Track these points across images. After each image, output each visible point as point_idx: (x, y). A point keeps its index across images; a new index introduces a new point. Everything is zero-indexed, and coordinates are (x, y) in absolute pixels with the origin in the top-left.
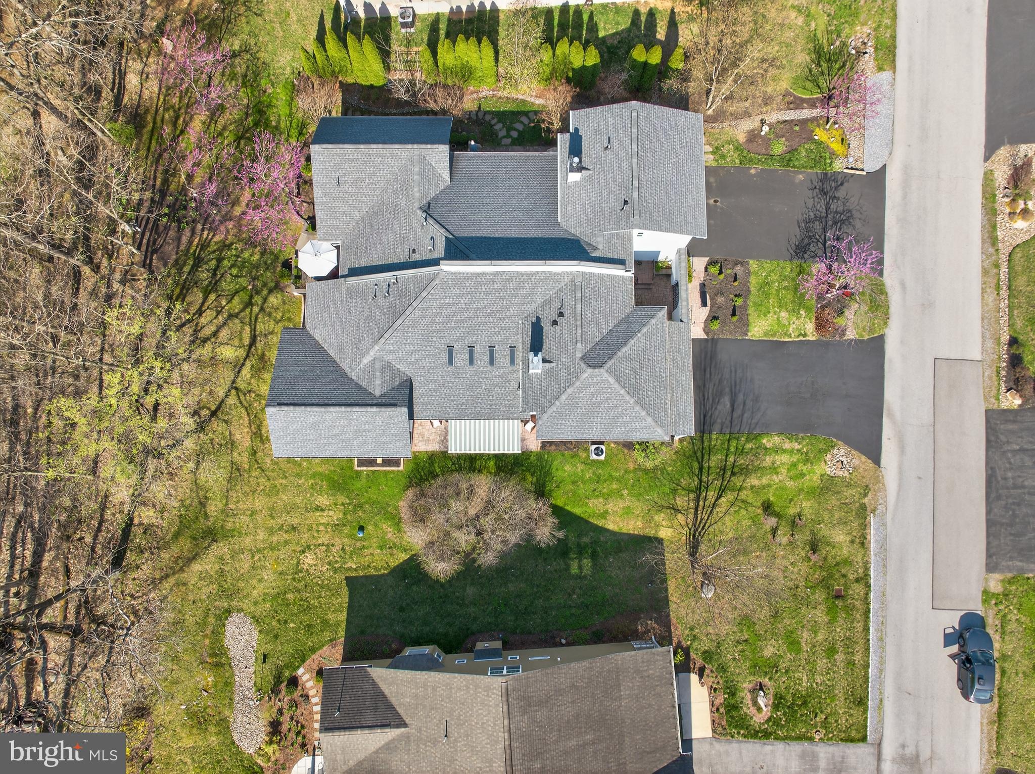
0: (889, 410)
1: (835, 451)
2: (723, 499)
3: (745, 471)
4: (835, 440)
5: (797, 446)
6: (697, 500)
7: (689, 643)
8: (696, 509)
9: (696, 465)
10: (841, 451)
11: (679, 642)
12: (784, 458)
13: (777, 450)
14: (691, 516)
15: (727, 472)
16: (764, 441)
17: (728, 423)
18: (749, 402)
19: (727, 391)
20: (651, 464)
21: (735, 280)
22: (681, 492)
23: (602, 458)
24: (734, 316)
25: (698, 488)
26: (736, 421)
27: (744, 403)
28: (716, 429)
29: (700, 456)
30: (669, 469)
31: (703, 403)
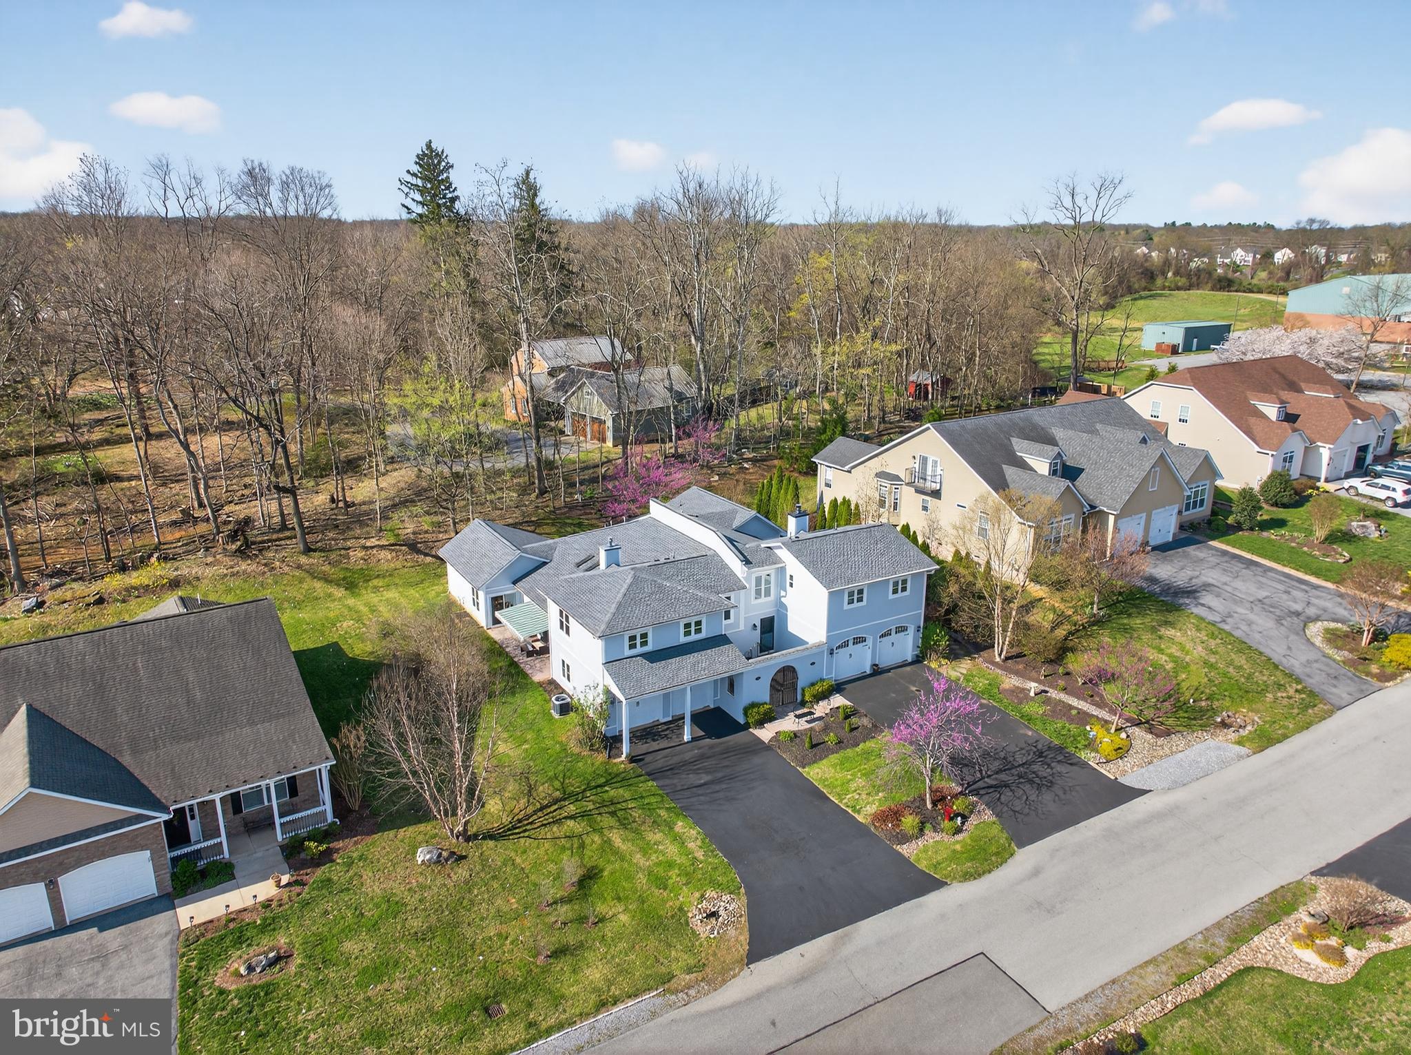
0: (846, 935)
1: (726, 897)
2: (571, 823)
3: (624, 824)
4: (743, 890)
5: (700, 855)
6: (556, 801)
7: (338, 861)
8: (541, 809)
9: (602, 780)
10: (732, 905)
11: (337, 850)
12: (672, 850)
13: (679, 840)
14: (530, 810)
15: (613, 808)
16: (680, 824)
17: (679, 788)
18: (721, 795)
19: (719, 775)
20: (576, 750)
21: (852, 730)
22: (557, 784)
23: (557, 716)
24: (813, 746)
25: (571, 795)
26: (687, 793)
27: (718, 792)
28: (661, 783)
29: (615, 780)
30: (580, 764)
31: (685, 763)
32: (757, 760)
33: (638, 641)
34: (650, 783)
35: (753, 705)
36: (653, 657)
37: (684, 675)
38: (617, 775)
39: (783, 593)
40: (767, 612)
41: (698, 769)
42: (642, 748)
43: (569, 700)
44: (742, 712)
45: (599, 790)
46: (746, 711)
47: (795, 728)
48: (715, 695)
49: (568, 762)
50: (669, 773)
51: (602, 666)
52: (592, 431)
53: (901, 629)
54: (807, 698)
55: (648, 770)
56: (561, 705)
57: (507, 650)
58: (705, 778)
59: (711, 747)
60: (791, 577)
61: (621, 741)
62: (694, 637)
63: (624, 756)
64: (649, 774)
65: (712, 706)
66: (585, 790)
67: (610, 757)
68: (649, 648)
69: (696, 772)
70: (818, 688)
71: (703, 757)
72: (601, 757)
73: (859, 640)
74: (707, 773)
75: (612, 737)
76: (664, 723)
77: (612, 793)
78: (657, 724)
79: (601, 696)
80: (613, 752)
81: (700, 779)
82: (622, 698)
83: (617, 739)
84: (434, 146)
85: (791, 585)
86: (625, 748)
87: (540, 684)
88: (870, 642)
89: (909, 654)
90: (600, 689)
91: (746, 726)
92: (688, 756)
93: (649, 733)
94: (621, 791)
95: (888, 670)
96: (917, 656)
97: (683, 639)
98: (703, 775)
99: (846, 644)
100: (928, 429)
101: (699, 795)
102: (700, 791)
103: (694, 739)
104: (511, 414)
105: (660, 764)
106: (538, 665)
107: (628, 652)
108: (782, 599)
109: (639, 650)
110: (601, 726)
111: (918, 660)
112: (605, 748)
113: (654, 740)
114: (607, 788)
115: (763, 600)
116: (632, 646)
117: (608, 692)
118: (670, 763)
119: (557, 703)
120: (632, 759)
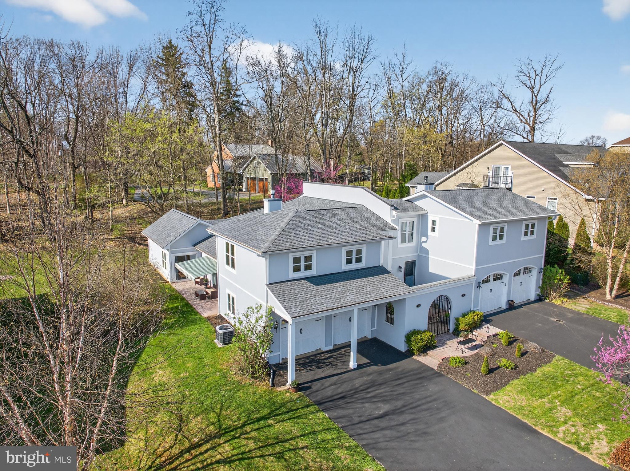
6: (209, 439)
8: (190, 450)
9: (266, 411)
16: (369, 470)
17: (356, 420)
18: (409, 428)
19: (399, 403)
20: (236, 378)
21: (523, 354)
22: (212, 417)
23: (220, 345)
24: (491, 371)
25: (229, 430)
26: (367, 426)
27: (403, 424)
28: (336, 413)
29: (278, 412)
30: (240, 394)
31: (357, 391)
32: (433, 388)
33: (303, 264)
34: (321, 414)
35: (415, 333)
36: (318, 280)
37: (350, 298)
38: (283, 405)
39: (424, 239)
40: (410, 256)
41: (374, 397)
42: (307, 376)
43: (231, 329)
44: (404, 339)
45: (262, 423)
46: (409, 338)
47: (460, 354)
48: (373, 326)
49: (227, 390)
50: (341, 402)
51: (265, 287)
52: (259, 187)
53: (527, 271)
54: (462, 327)
55: (318, 398)
56: (224, 334)
57: (185, 296)
58: (384, 408)
59: (380, 373)
60: (434, 222)
61: (286, 368)
62: (354, 266)
63: (289, 383)
64: (318, 403)
65: (369, 337)
66: (244, 425)
67: (273, 385)
68: (313, 272)
69: (370, 400)
70: (470, 318)
71: (373, 384)
72: (264, 386)
73: (498, 277)
74: (385, 401)
75: (275, 365)
76: (327, 352)
77: (277, 428)
78: (320, 353)
79: (264, 319)
80: (277, 380)
81: (378, 408)
82: (288, 317)
83: (282, 366)
84: (173, 43)
85: (433, 229)
86: (291, 375)
87: (209, 319)
88: (506, 279)
89: (532, 294)
90: (263, 312)
91: (410, 353)
92: (357, 383)
93: (313, 360)
94: (288, 425)
95: (520, 306)
96: (538, 295)
97: (345, 267)
98: (380, 405)
99: (487, 280)
100: (501, 144)
101: (383, 429)
102: (383, 423)
103: (360, 367)
104: (211, 184)
105: (329, 392)
106: (209, 306)
107: (292, 275)
108: (424, 245)
109: (303, 273)
110: (264, 353)
111: (540, 299)
112: (269, 374)
113: (319, 368)
114: (270, 421)
115: (407, 245)
116: (297, 269)
117: (272, 314)
118: (340, 390)
119: (221, 331)
120: (298, 387)
